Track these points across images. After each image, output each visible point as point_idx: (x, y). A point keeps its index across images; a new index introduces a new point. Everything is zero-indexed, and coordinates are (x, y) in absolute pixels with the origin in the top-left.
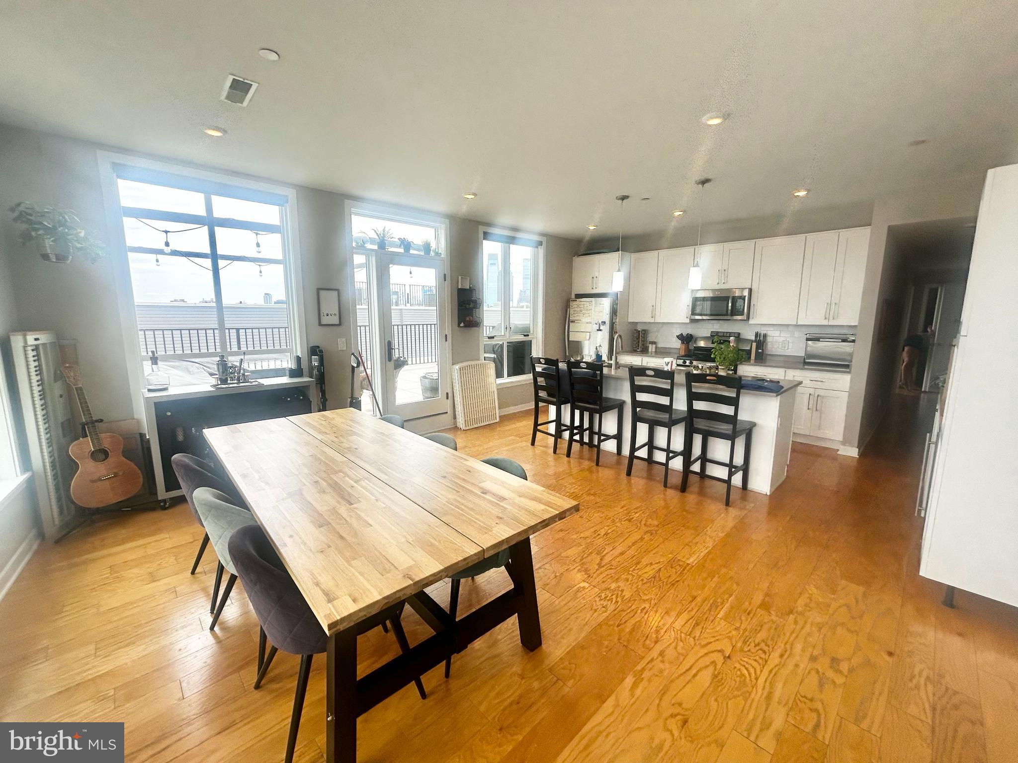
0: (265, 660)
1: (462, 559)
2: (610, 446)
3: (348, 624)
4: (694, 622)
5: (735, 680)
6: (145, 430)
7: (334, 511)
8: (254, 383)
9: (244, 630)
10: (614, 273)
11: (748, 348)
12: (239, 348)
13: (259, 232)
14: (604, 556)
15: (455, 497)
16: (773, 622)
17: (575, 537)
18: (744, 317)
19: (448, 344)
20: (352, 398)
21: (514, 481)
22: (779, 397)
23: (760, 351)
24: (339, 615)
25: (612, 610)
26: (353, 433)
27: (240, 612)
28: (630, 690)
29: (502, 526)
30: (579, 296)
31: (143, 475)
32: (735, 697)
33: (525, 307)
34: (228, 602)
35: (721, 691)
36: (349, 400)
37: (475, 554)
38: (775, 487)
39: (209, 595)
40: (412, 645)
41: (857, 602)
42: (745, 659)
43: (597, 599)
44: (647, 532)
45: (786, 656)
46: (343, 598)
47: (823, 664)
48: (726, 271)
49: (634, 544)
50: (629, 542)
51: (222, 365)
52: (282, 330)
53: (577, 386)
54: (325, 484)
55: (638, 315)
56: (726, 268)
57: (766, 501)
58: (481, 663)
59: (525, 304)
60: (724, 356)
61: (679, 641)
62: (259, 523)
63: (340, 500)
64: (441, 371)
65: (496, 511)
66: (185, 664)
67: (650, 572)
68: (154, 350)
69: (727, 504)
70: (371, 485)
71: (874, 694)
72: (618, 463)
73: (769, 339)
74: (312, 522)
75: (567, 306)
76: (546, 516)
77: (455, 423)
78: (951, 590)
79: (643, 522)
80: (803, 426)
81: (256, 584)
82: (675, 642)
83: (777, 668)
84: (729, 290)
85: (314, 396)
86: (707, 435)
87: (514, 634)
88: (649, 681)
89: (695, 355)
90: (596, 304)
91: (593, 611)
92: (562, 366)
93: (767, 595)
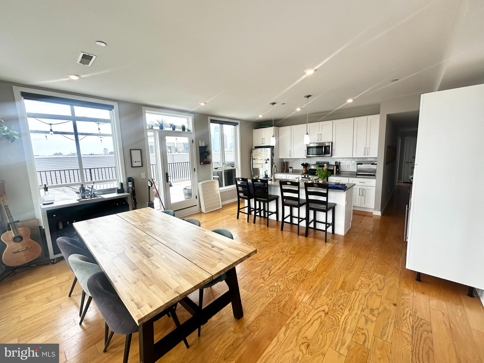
0: (108, 337)
1: (202, 281)
2: (273, 217)
3: (148, 319)
4: (312, 298)
5: (330, 324)
6: (42, 224)
7: (141, 262)
8: (99, 198)
9: (97, 323)
10: (271, 138)
11: (333, 169)
12: (92, 180)
13: (99, 123)
14: (271, 270)
15: (199, 250)
16: (346, 295)
17: (258, 262)
18: (330, 155)
19: (196, 173)
21: (227, 240)
22: (345, 192)
23: (338, 170)
24: (144, 315)
25: (275, 296)
26: (149, 220)
27: (95, 314)
28: (284, 334)
29: (221, 263)
30: (257, 147)
31: (42, 247)
32: (330, 332)
33: (231, 151)
34: (89, 309)
35: (324, 329)
36: (148, 202)
37: (209, 278)
38: (346, 232)
39: (78, 307)
40: (181, 322)
41: (381, 282)
42: (334, 313)
43: (268, 291)
44: (290, 257)
45: (351, 311)
46: (145, 306)
47: (367, 312)
48: (321, 135)
49: (284, 264)
50: (282, 263)
51: (82, 189)
52: (113, 169)
53: (257, 190)
54: (136, 248)
55: (284, 155)
56: (321, 133)
57: (342, 238)
58: (215, 328)
60: (321, 174)
61: (305, 308)
62: (103, 271)
63: (143, 255)
64: (193, 184)
65: (219, 256)
66: (67, 343)
67: (292, 276)
68: (46, 184)
69: (326, 242)
70: (159, 247)
71: (388, 324)
72: (277, 224)
73: (341, 164)
74: (130, 268)
75: (251, 152)
76: (242, 257)
77: (201, 210)
78: (419, 274)
79: (289, 253)
80: (357, 202)
81: (102, 302)
83: (348, 316)
84: (323, 143)
85: (130, 202)
86: (315, 210)
87: (230, 312)
88: (292, 328)
89: (309, 172)
90: (264, 151)
91: (267, 297)
92: (250, 181)
93: (344, 282)
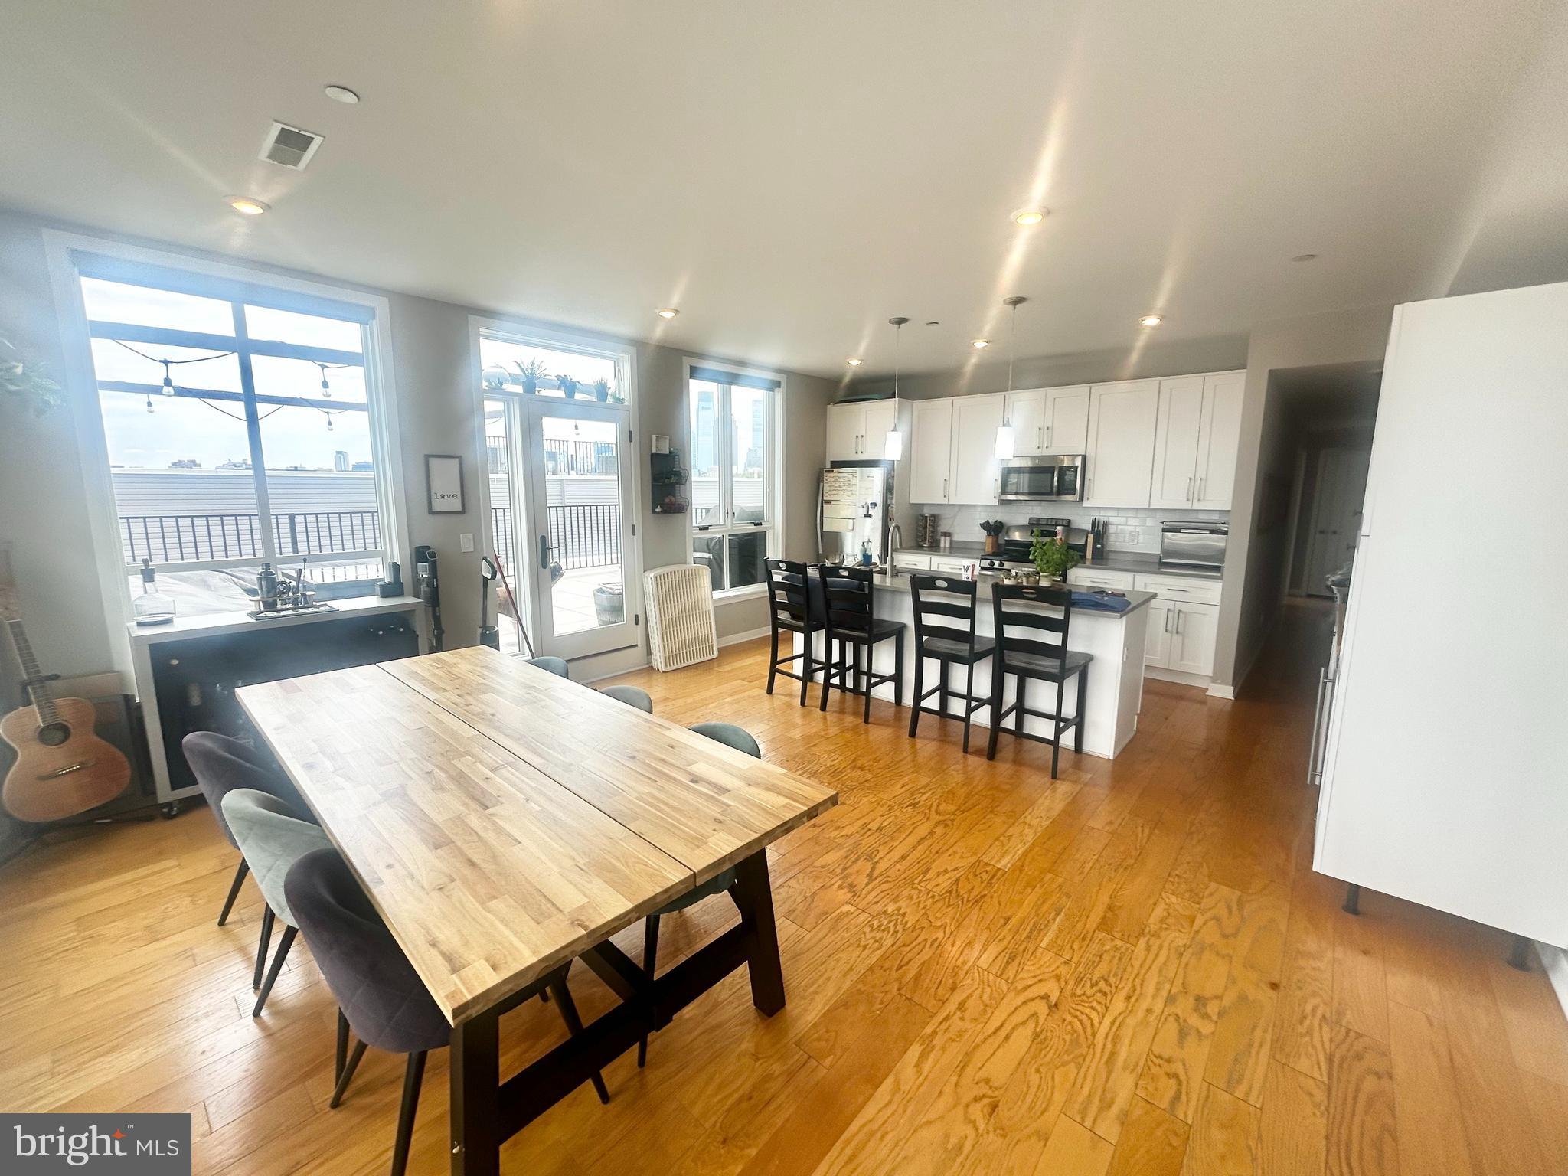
0: (348, 1059)
1: (661, 890)
2: (885, 692)
3: (484, 1006)
4: (1007, 956)
5: (1063, 1039)
6: (134, 690)
7: (459, 820)
8: (322, 609)
9: (308, 1014)
10: (888, 433)
11: (1082, 542)
12: (296, 551)
13: (326, 364)
14: (877, 862)
15: (647, 789)
16: (1117, 949)
17: (834, 834)
18: (1076, 497)
19: (637, 539)
20: (485, 627)
21: (740, 759)
22: (1125, 618)
23: (1099, 546)
24: (470, 992)
25: (890, 945)
26: (486, 689)
27: (302, 984)
28: (915, 1066)
29: (722, 835)
30: (838, 464)
31: (131, 764)
32: (1064, 1064)
33: (756, 475)
34: (284, 968)
35: (1045, 1056)
36: (480, 631)
37: (681, 882)
38: (1120, 748)
39: (249, 959)
40: (587, 1020)
41: (1230, 912)
42: (1079, 1007)
43: (867, 929)
44: (938, 823)
45: (1133, 1000)
46: (475, 964)
47: (1184, 1005)
48: (1050, 430)
49: (919, 843)
50: (912, 839)
51: (267, 579)
52: (368, 517)
53: (835, 604)
54: (443, 775)
55: (925, 493)
56: (1049, 425)
57: (1109, 768)
58: (693, 1041)
59: (756, 470)
60: (1046, 557)
61: (986, 987)
62: (335, 845)
63: (467, 801)
64: (627, 579)
65: (714, 811)
66: (213, 1076)
67: (945, 882)
68: (148, 558)
69: (1054, 776)
70: (517, 774)
71: (1252, 1045)
72: (898, 717)
73: (1112, 529)
74: (423, 840)
75: (819, 480)
76: (789, 815)
77: (650, 662)
78: (1355, 889)
79: (934, 808)
80: (1160, 653)
81: (330, 946)
82: (980, 989)
83: (1122, 1016)
84: (1054, 458)
85: (422, 627)
86: (1024, 675)
87: (743, 992)
88: (944, 1049)
89: (1006, 552)
90: (862, 476)
91: (861, 949)
92: (813, 572)
93: (1110, 908)
